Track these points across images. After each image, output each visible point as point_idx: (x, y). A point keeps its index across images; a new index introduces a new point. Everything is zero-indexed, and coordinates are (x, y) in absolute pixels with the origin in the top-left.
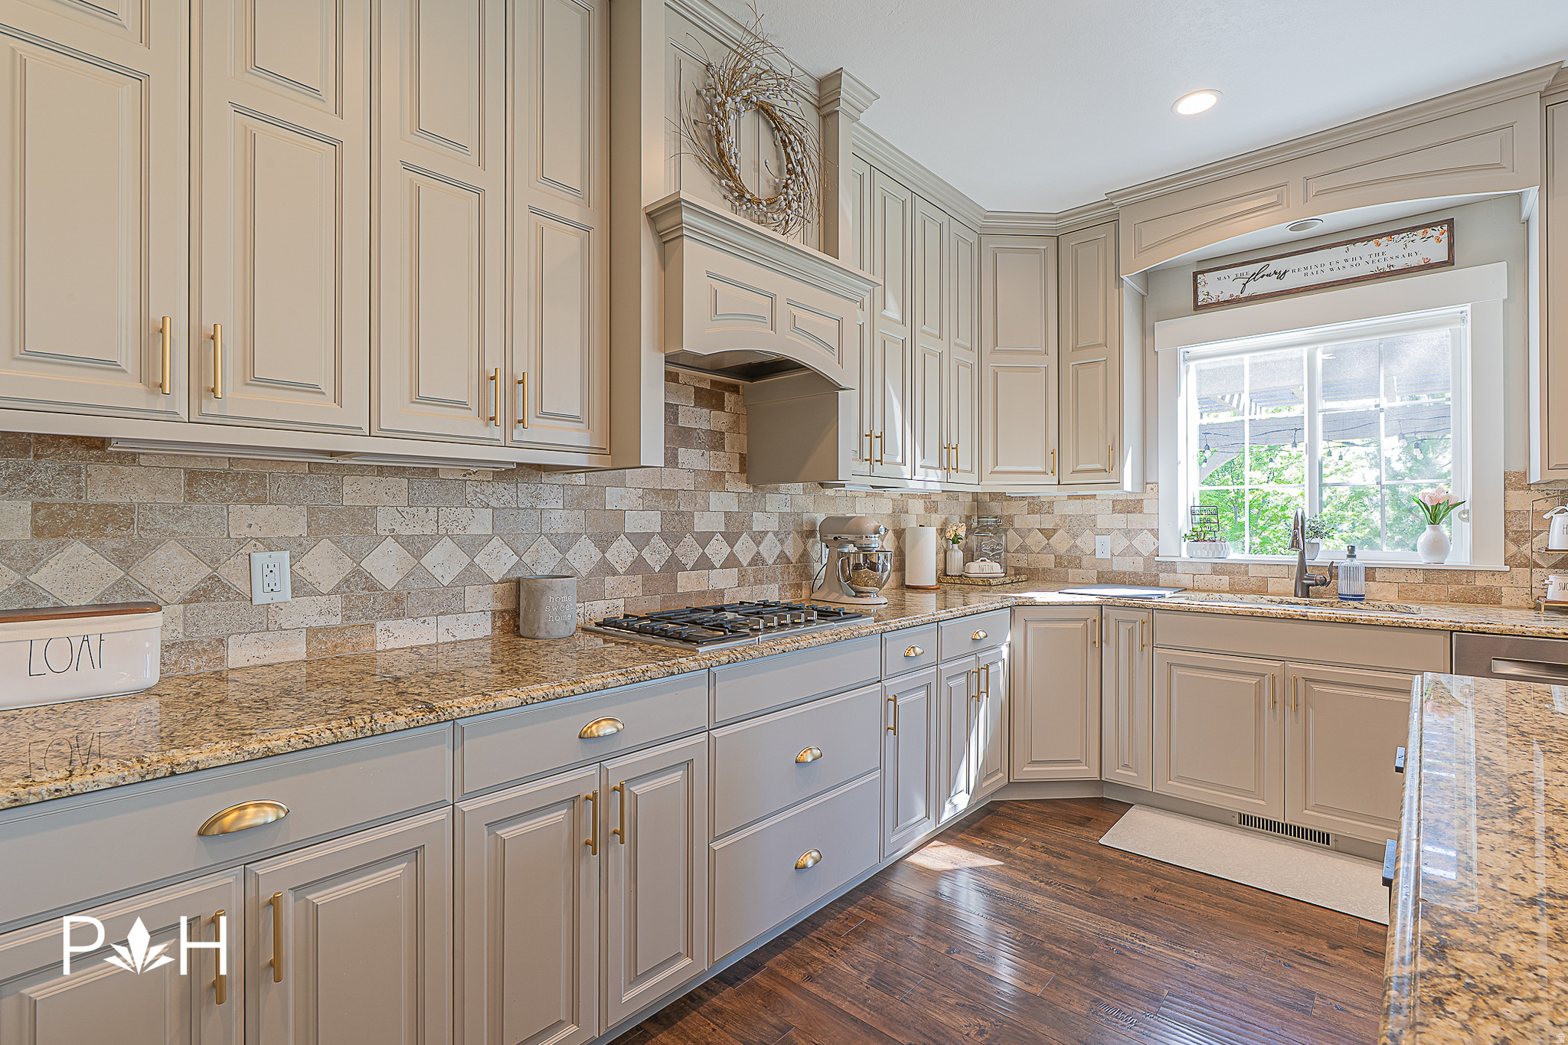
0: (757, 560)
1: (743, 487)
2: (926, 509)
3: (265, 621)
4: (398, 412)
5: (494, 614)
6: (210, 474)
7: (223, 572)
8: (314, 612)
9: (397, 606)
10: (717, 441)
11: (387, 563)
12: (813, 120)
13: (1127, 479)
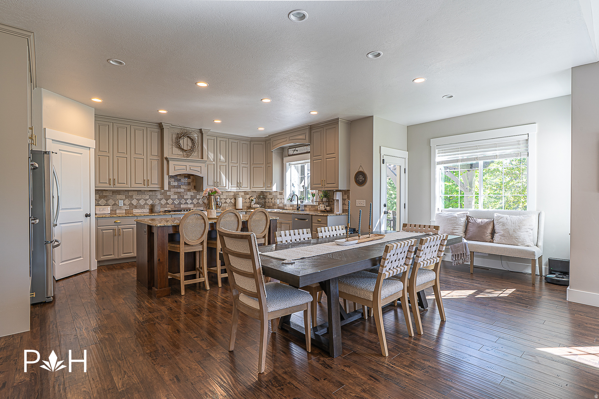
0: (198, 203)
1: (195, 191)
2: (245, 194)
3: (120, 208)
4: (134, 185)
5: (149, 209)
6: (114, 192)
7: (116, 202)
8: (126, 207)
9: (136, 207)
10: (189, 184)
11: (134, 202)
12: (200, 135)
13: (274, 188)
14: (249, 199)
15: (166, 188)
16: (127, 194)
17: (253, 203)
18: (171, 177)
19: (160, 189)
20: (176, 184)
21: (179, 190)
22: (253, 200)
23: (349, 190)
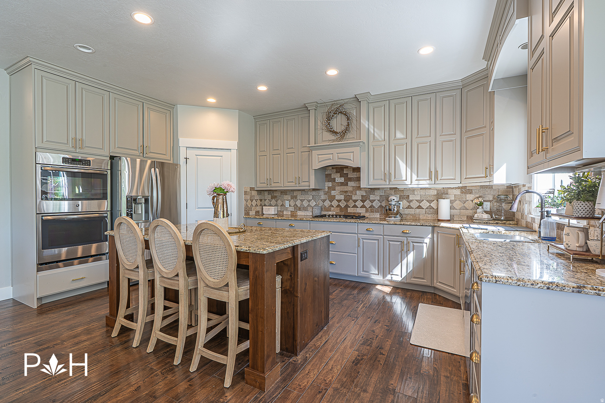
0: (372, 206)
3: (287, 209)
4: (286, 184)
7: (283, 203)
8: (291, 209)
11: (298, 203)
15: (312, 185)
16: (292, 195)
17: (478, 211)
20: (342, 180)
21: (345, 188)
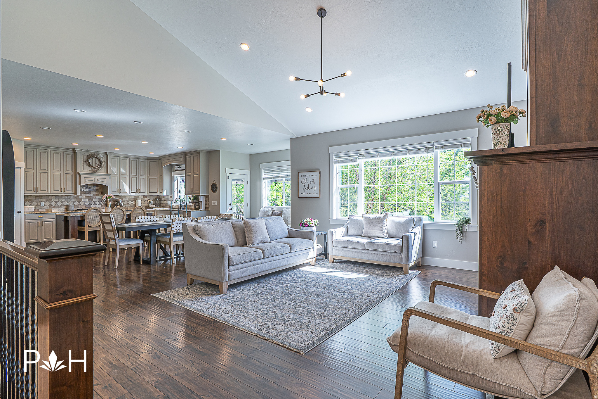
2: (144, 198)
3: (42, 208)
4: (52, 191)
5: (65, 208)
6: (37, 196)
7: (38, 204)
8: (46, 207)
9: (54, 207)
10: (97, 190)
11: (53, 204)
12: (105, 156)
13: (165, 194)
14: (148, 201)
15: (78, 193)
16: (47, 198)
17: (150, 204)
18: (81, 186)
19: (73, 194)
20: (87, 190)
21: (89, 195)
22: (151, 202)
23: (209, 195)
